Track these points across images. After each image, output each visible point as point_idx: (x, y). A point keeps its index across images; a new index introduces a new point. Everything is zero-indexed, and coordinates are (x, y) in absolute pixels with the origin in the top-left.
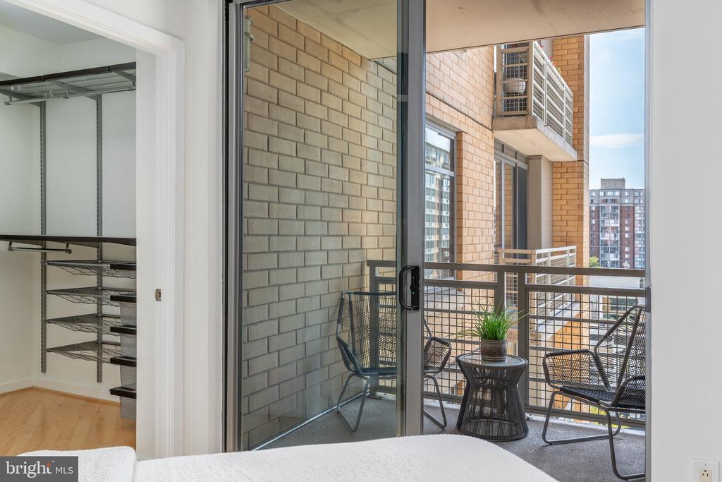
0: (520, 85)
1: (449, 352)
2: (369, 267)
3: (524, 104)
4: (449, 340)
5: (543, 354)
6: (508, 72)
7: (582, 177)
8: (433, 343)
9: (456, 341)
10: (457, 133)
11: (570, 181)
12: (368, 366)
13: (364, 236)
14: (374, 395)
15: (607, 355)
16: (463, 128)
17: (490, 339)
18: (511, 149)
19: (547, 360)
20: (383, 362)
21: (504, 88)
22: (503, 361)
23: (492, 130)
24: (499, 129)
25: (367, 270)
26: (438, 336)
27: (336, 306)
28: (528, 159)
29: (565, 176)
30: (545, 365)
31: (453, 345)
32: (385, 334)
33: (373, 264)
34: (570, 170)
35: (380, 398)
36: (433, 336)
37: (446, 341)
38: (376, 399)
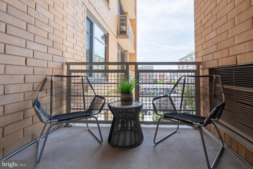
0: (124, 28)
1: (105, 102)
2: (66, 65)
3: (125, 32)
4: (104, 96)
5: (152, 99)
6: (121, 24)
7: (136, 57)
8: (97, 98)
9: (108, 96)
10: (107, 34)
11: (134, 58)
12: (65, 112)
13: (64, 51)
14: (68, 125)
15: (174, 97)
16: (109, 33)
17: (126, 93)
18: (121, 47)
19: (154, 102)
20: (74, 109)
21: (120, 28)
22: (131, 104)
23: (117, 38)
24: (119, 38)
25: (66, 67)
26: (99, 95)
27: (41, 82)
28: (124, 51)
29: (132, 56)
30: (153, 104)
31: (106, 98)
32: (74, 96)
33: (68, 64)
34: (133, 55)
35: (71, 126)
36: (97, 94)
37: (103, 97)
38: (69, 127)
